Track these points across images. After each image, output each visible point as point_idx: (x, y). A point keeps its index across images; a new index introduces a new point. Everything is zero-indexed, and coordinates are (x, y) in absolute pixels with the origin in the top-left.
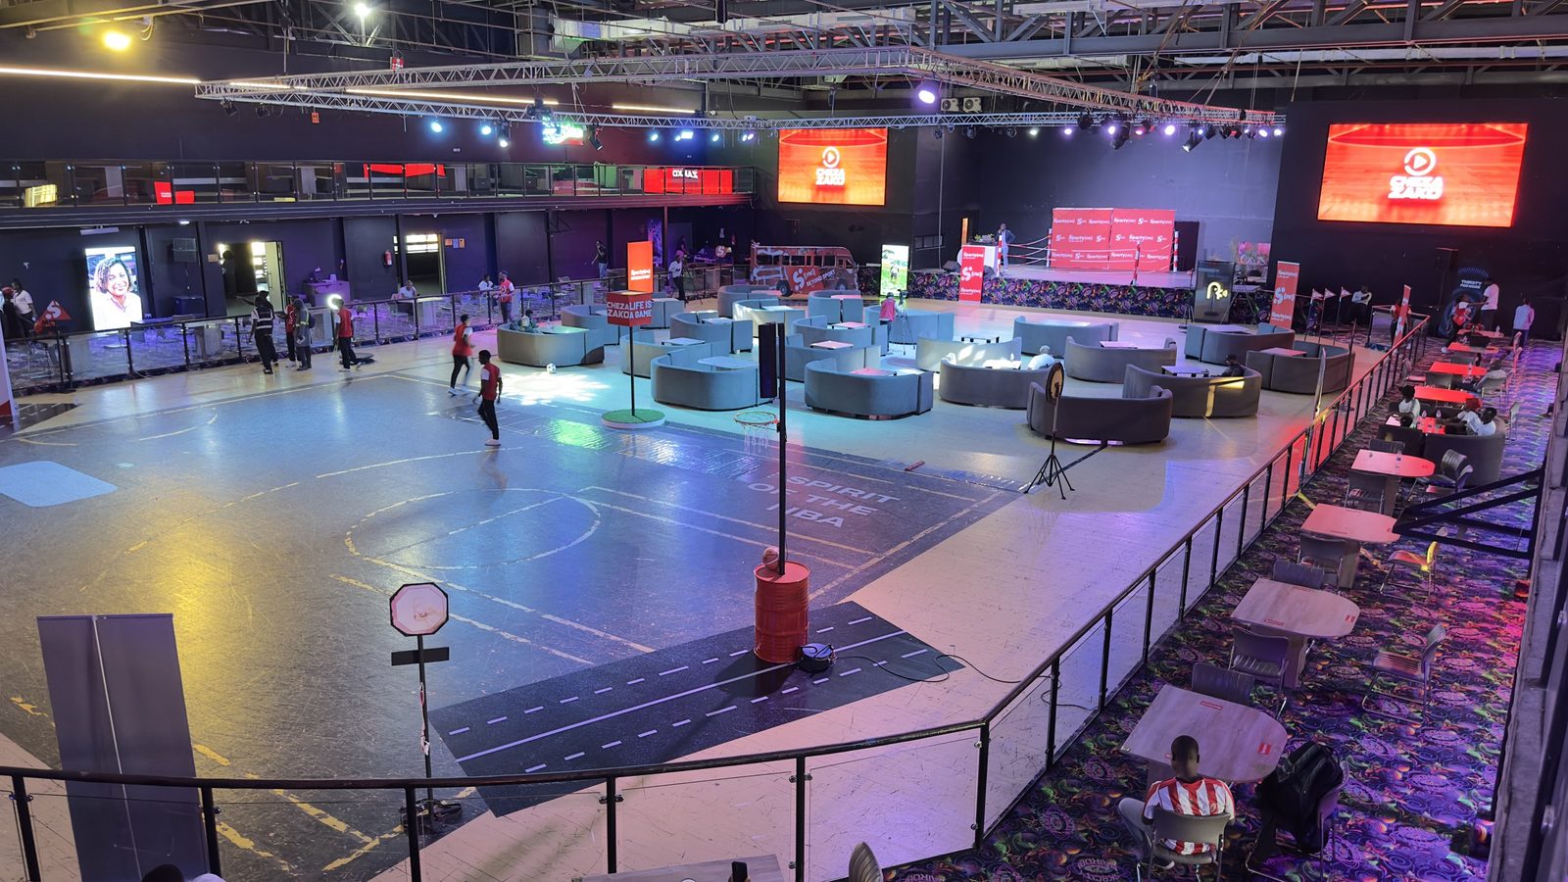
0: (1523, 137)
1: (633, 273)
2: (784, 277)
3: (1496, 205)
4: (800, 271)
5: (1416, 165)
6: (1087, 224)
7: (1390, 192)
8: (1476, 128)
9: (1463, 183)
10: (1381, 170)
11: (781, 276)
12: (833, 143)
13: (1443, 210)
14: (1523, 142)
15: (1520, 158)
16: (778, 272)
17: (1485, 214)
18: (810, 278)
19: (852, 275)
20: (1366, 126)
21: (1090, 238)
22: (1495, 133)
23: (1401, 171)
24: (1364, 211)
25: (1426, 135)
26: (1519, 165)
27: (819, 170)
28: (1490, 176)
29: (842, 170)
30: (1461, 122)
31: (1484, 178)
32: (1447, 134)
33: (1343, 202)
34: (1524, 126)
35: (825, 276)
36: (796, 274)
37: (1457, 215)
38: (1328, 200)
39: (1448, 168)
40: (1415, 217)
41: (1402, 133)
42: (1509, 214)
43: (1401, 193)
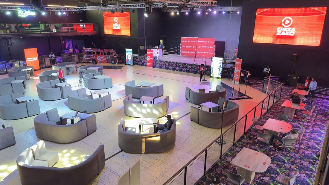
0: (325, 12)
1: (28, 59)
2: (94, 58)
3: (314, 38)
4: (99, 56)
5: (286, 23)
6: (191, 42)
7: (277, 33)
8: (308, 9)
9: (303, 30)
10: (274, 25)
11: (93, 58)
12: (116, 17)
13: (295, 39)
14: (325, 14)
15: (324, 20)
16: (92, 57)
17: (310, 41)
18: (103, 59)
19: (116, 58)
20: (269, 9)
21: (191, 47)
22: (314, 11)
23: (281, 25)
24: (268, 40)
25: (290, 12)
26: (323, 23)
27: (114, 25)
28: (312, 27)
29: (119, 25)
30: (302, 7)
31: (310, 28)
32: (297, 11)
33: (261, 36)
34: (326, 8)
35: (107, 58)
36: (98, 57)
37: (300, 42)
38: (256, 36)
39: (297, 24)
40: (285, 42)
41: (281, 12)
42: (319, 41)
43: (281, 33)
